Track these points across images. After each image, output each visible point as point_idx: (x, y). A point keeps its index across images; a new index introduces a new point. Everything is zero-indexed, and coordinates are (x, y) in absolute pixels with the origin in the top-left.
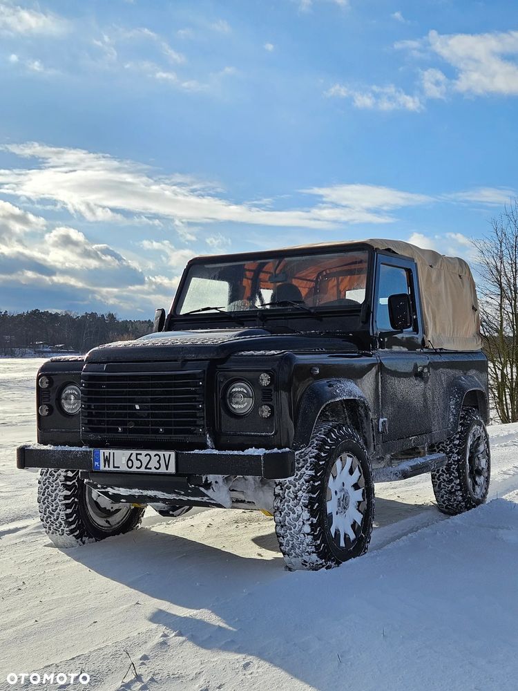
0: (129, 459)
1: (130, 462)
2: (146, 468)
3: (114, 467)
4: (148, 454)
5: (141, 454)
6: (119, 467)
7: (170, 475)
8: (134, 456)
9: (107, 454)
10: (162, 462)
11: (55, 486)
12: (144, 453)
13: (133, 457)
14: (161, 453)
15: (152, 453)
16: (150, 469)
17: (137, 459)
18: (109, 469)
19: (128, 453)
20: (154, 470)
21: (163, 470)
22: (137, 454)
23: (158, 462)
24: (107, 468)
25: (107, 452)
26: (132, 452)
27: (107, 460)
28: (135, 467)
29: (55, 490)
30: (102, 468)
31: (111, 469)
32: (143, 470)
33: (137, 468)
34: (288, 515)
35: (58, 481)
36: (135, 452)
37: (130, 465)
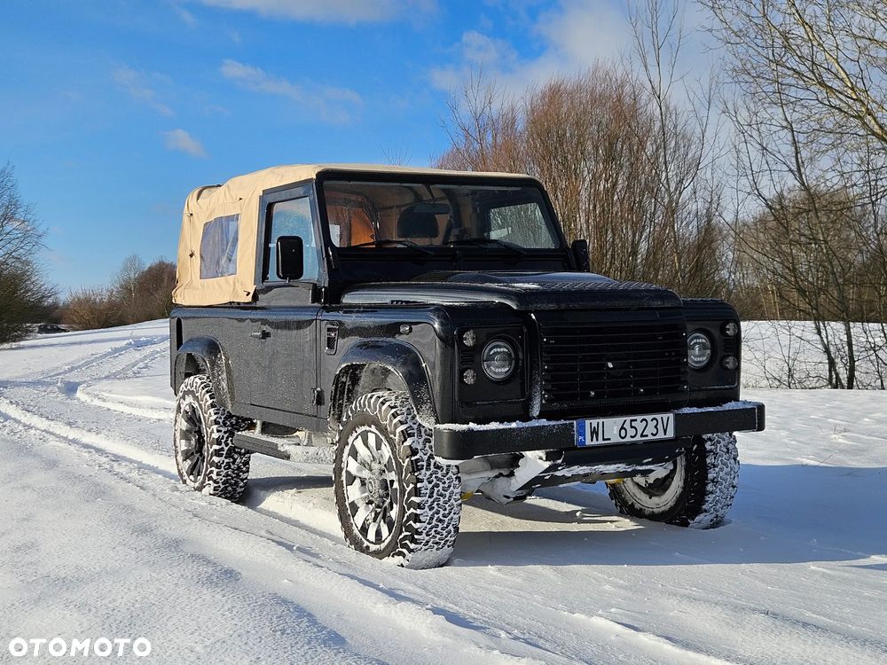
0: (622, 428)
1: (623, 431)
2: (642, 436)
3: (604, 439)
4: (644, 420)
5: (636, 420)
6: (609, 439)
7: (669, 440)
8: (628, 423)
9: (595, 425)
10: (660, 426)
11: (447, 482)
12: (639, 418)
13: (627, 426)
14: (658, 416)
15: (649, 417)
16: (647, 436)
17: (632, 427)
18: (598, 443)
19: (620, 420)
20: (650, 437)
21: (661, 436)
22: (632, 421)
23: (656, 427)
24: (595, 442)
25: (594, 422)
26: (625, 418)
27: (594, 432)
28: (628, 436)
29: (449, 486)
30: (588, 442)
31: (601, 442)
32: (638, 438)
33: (632, 437)
34: (722, 470)
35: (450, 474)
36: (628, 419)
37: (623, 435)
